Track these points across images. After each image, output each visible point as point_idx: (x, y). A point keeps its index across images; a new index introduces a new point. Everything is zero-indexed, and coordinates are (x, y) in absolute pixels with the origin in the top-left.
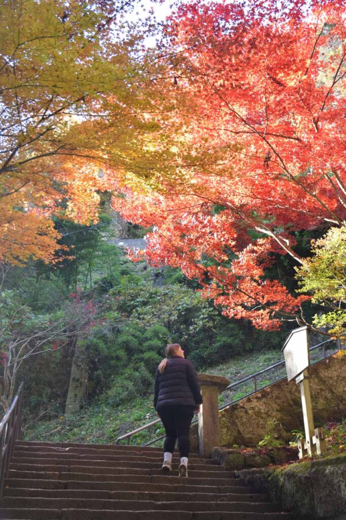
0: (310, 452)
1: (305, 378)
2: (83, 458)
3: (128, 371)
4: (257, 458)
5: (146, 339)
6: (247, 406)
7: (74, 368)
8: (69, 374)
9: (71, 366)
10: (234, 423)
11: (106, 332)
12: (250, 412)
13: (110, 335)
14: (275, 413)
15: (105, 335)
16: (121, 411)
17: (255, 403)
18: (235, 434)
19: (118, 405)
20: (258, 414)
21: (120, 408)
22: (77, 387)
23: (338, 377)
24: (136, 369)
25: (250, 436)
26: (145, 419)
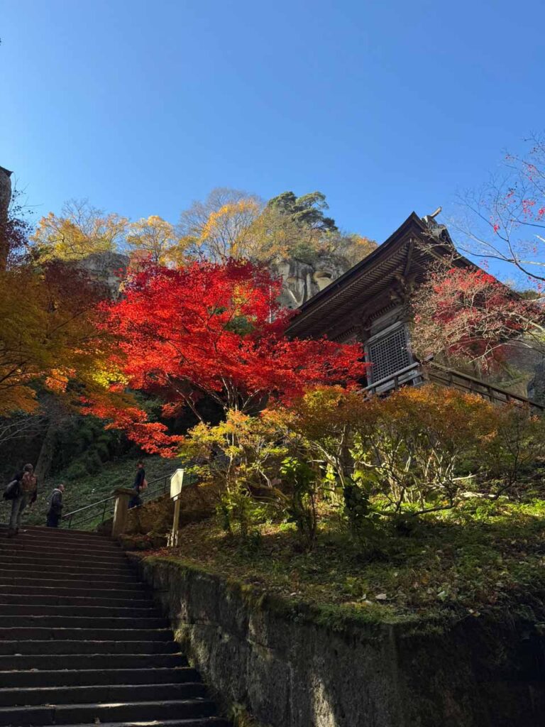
0: (172, 544)
1: (179, 498)
2: (34, 538)
3: (84, 456)
4: (143, 544)
5: (102, 433)
6: (148, 507)
7: (43, 447)
8: (39, 450)
9: (42, 445)
10: (137, 518)
11: (73, 423)
12: (149, 510)
13: (75, 426)
14: (164, 512)
15: (72, 426)
16: (75, 484)
17: (153, 505)
18: (137, 524)
19: (73, 479)
20: (154, 512)
21: (74, 481)
22: (44, 461)
23: (209, 490)
24: (90, 454)
25: (145, 526)
26: (91, 493)
